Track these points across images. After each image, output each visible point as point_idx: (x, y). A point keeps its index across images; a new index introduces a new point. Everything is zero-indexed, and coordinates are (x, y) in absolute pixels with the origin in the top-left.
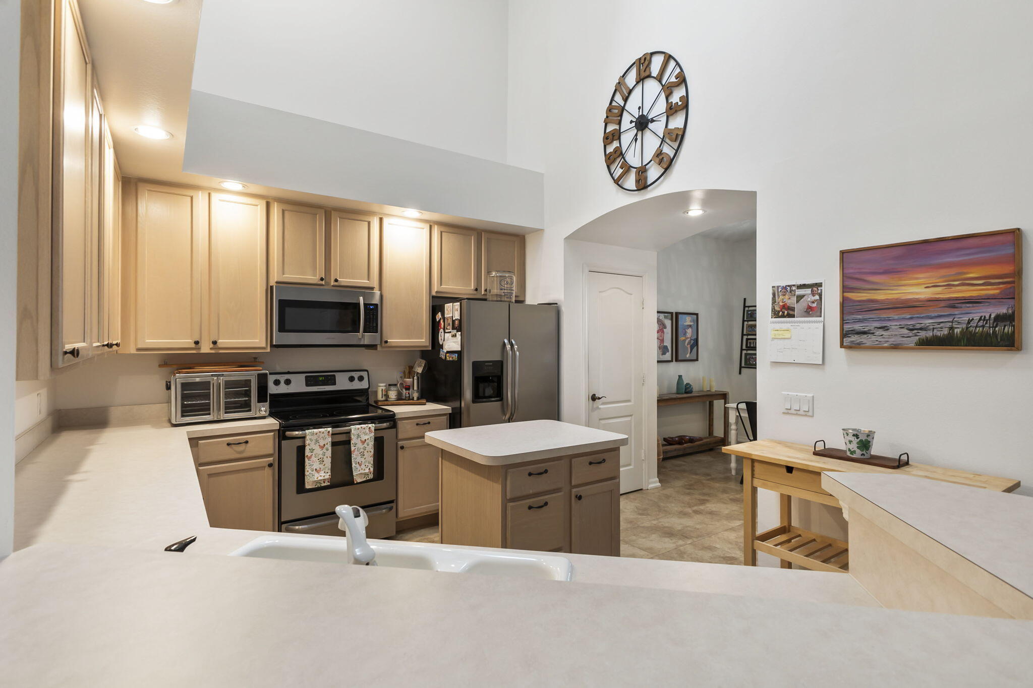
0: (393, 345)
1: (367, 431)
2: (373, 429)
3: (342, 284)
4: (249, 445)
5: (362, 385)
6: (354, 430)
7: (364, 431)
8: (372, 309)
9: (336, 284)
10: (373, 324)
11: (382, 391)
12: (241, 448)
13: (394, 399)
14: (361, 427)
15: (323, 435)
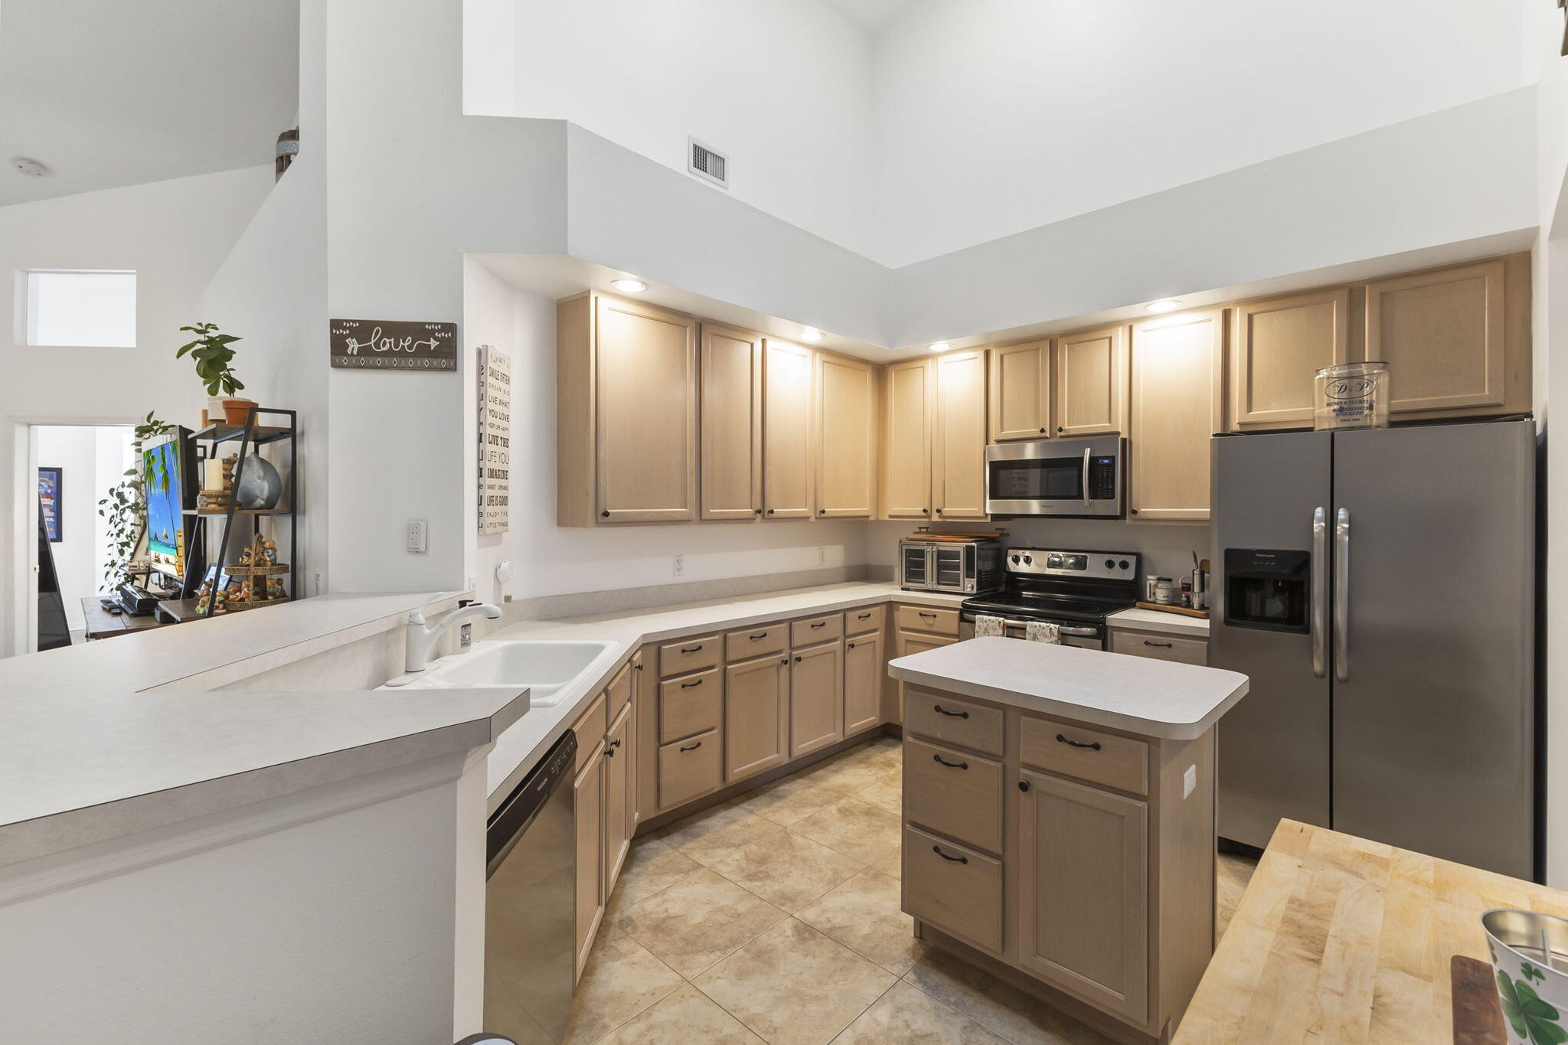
0: (1150, 516)
1: (1048, 633)
2: (1055, 632)
3: (1071, 433)
4: (937, 619)
5: (1123, 574)
6: (1030, 627)
7: (1044, 631)
8: (1106, 464)
9: (1062, 434)
10: (1107, 485)
11: (1150, 587)
12: (930, 620)
13: (1162, 602)
14: (1040, 626)
15: (993, 624)
